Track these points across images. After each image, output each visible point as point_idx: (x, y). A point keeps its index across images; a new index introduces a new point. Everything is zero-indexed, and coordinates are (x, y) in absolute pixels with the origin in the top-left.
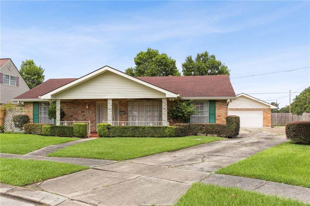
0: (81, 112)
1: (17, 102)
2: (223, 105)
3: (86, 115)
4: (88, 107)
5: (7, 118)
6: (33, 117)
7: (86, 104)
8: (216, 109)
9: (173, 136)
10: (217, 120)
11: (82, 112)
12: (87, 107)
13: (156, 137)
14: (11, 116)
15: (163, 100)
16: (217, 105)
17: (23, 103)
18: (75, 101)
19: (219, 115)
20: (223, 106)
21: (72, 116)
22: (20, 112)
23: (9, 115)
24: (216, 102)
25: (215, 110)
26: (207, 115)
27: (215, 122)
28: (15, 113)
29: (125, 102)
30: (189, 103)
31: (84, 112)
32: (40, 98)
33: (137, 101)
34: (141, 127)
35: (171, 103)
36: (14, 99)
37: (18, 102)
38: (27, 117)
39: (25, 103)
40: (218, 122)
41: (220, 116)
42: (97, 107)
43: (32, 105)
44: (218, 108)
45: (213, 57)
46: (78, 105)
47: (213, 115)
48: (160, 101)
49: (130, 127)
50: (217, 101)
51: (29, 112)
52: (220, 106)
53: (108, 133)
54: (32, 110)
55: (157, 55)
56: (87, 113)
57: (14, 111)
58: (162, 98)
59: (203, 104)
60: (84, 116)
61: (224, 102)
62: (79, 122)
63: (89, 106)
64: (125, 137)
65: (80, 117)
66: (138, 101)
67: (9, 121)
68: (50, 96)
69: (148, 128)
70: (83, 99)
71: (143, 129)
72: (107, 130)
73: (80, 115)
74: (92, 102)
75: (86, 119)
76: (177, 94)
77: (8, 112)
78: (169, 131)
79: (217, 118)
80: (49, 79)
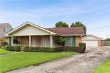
27: (75, 46)
30: (64, 37)
48: (49, 36)
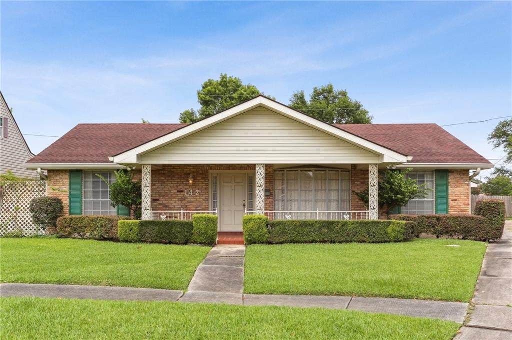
0: (175, 191)
1: (35, 169)
2: (462, 178)
3: (187, 198)
4: (193, 181)
5: (6, 204)
6: (70, 202)
7: (187, 175)
8: (449, 187)
9: (400, 239)
10: (451, 207)
11: (178, 191)
12: (191, 182)
13: (369, 242)
14: (14, 199)
15: (370, 168)
16: (451, 179)
17: (46, 173)
18: (163, 169)
19: (455, 198)
20: (462, 181)
21: (158, 200)
22: (37, 191)
23: (9, 197)
24: (449, 174)
25: (447, 189)
26: (430, 198)
27: (447, 212)
28: (25, 193)
29: (270, 172)
31: (182, 191)
32: (112, 162)
33: (297, 170)
34: (338, 222)
35: (362, 175)
36: (28, 162)
37: (39, 170)
38: (59, 201)
39: (49, 171)
40: (452, 212)
41: (456, 200)
42: (210, 181)
43: (67, 176)
44: (452, 185)
45: (344, 94)
46: (169, 178)
47: (442, 197)
48: (341, 171)
49: (316, 222)
50: (449, 172)
51: (60, 189)
52: (457, 181)
53: (267, 236)
54: (66, 188)
55: (239, 86)
56: (189, 194)
57: (21, 189)
58: (367, 165)
59: (422, 176)
60: (184, 199)
61: (464, 174)
62: (197, 213)
63: (194, 178)
64: (306, 242)
65: (174, 202)
66: (299, 169)
67: (11, 210)
68: (135, 156)
69: (353, 224)
70: (180, 165)
71: (343, 226)
72: (265, 230)
73: (175, 198)
74: (201, 172)
75: (186, 207)
76: (406, 156)
77: (8, 191)
78: (393, 230)
79: (451, 203)
80: (79, 125)
